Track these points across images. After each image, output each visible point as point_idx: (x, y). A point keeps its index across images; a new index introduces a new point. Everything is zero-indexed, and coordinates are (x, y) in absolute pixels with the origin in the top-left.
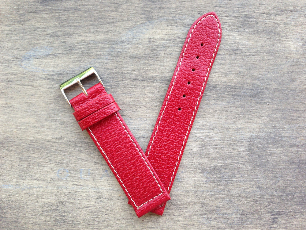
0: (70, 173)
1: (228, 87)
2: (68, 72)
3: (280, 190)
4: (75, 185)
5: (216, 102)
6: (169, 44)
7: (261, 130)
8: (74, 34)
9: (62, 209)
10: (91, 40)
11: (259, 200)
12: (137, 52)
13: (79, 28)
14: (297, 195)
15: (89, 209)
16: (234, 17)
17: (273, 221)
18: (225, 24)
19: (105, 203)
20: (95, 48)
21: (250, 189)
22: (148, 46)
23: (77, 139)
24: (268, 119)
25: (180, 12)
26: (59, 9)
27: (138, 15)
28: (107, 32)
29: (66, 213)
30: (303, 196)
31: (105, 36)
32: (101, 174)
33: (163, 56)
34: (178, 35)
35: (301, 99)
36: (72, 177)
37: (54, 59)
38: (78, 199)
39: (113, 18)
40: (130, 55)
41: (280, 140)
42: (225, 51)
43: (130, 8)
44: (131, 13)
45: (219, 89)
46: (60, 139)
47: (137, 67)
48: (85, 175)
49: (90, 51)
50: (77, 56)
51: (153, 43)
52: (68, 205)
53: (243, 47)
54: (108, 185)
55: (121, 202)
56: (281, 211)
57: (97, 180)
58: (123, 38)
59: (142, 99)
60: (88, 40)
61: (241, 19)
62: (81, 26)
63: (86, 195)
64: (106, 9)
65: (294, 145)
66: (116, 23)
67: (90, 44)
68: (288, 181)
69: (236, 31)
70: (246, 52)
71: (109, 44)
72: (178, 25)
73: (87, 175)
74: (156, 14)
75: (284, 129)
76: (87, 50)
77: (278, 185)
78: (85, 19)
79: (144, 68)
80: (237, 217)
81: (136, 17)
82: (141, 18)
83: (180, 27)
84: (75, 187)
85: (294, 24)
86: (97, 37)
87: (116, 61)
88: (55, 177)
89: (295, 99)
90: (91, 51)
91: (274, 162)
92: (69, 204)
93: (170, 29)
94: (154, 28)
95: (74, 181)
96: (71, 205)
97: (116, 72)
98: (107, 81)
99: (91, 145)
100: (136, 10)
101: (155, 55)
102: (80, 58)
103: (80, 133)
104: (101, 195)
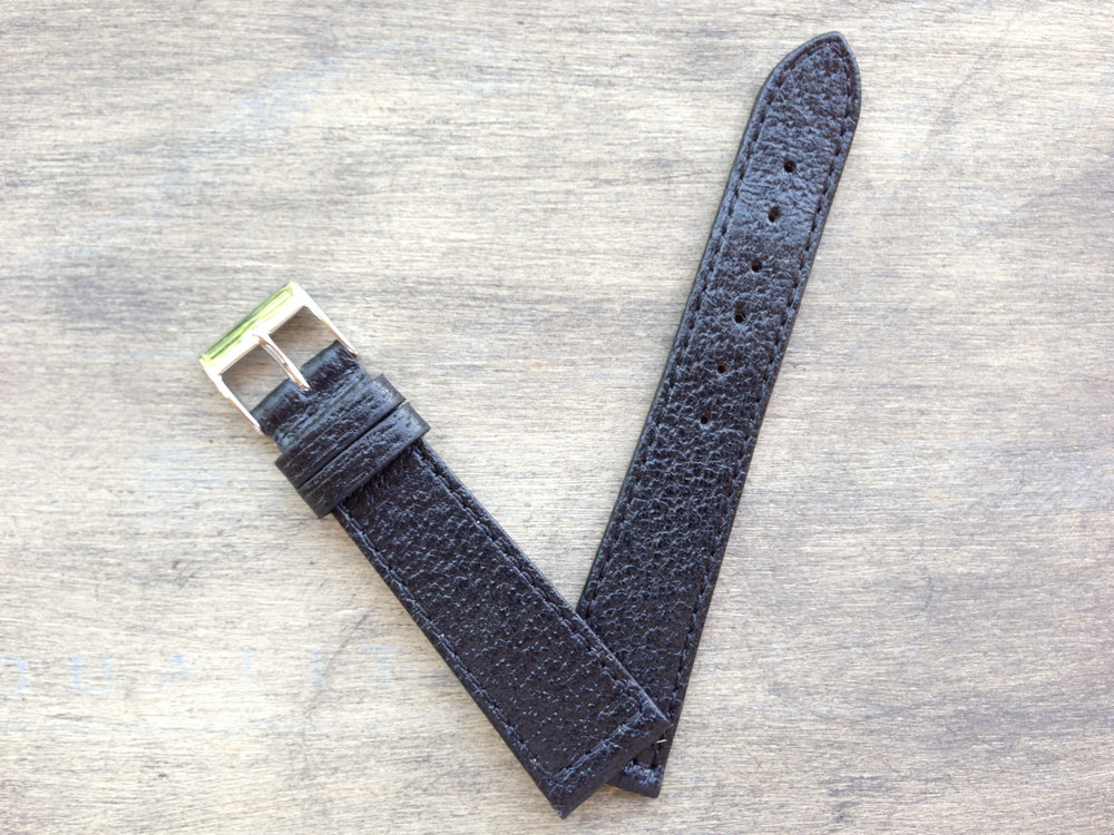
0: (33, 673)
1: (647, 308)
2: (5, 273)
3: (861, 697)
4: (55, 717)
5: (603, 367)
6: (406, 148)
7: (778, 469)
8: (24, 124)
9: (14, 810)
10: (92, 141)
11: (781, 739)
12: (278, 183)
13: (44, 97)
14: (926, 710)
15: (118, 806)
16: (658, 32)
17: (837, 814)
18: (625, 64)
19: (177, 782)
20: (107, 175)
21: (745, 696)
22: (322, 156)
23: (52, 539)
24: (805, 425)
25: (446, 18)
27: (277, 36)
28: (153, 107)
29: (31, 822)
30: (951, 717)
31: (147, 125)
32: (158, 672)
33: (387, 194)
34: (442, 111)
35: (930, 344)
36: (42, 686)
38: (73, 771)
39: (176, 50)
40: (252, 195)
41: (851, 506)
42: (630, 168)
43: (243, 10)
44: (247, 30)
45: (612, 318)
47: (281, 245)
48: (95, 679)
49: (87, 187)
50: (38, 208)
51: (344, 144)
52: (34, 793)
53: (697, 148)
54: (188, 714)
55: (241, 775)
56: (866, 775)
57: (143, 697)
58: (223, 129)
60: (81, 141)
61: (685, 41)
62: (49, 90)
63: (103, 755)
64: (147, 17)
65: (908, 521)
66: (189, 71)
67: (86, 157)
68: (891, 662)
69: (670, 90)
70: (709, 168)
71: (163, 156)
72: (439, 71)
73: (99, 678)
75: (867, 461)
76: (77, 184)
77: (852, 677)
78: (65, 62)
79: (313, 248)
80: (698, 809)
81: (270, 44)
82: (291, 48)
83: (448, 81)
84: (54, 725)
85: (898, 52)
86: (116, 128)
87: (198, 221)
89: (903, 343)
90: (94, 187)
91: (833, 588)
92: (37, 790)
93: (407, 87)
94: (346, 85)
95: (50, 704)
96: (46, 794)
97: (199, 265)
98: (162, 305)
99: (112, 561)
100: (272, 17)
101: (354, 192)
102: (50, 217)
103: (64, 513)
104: (159, 751)
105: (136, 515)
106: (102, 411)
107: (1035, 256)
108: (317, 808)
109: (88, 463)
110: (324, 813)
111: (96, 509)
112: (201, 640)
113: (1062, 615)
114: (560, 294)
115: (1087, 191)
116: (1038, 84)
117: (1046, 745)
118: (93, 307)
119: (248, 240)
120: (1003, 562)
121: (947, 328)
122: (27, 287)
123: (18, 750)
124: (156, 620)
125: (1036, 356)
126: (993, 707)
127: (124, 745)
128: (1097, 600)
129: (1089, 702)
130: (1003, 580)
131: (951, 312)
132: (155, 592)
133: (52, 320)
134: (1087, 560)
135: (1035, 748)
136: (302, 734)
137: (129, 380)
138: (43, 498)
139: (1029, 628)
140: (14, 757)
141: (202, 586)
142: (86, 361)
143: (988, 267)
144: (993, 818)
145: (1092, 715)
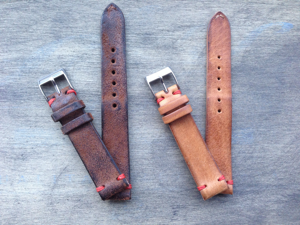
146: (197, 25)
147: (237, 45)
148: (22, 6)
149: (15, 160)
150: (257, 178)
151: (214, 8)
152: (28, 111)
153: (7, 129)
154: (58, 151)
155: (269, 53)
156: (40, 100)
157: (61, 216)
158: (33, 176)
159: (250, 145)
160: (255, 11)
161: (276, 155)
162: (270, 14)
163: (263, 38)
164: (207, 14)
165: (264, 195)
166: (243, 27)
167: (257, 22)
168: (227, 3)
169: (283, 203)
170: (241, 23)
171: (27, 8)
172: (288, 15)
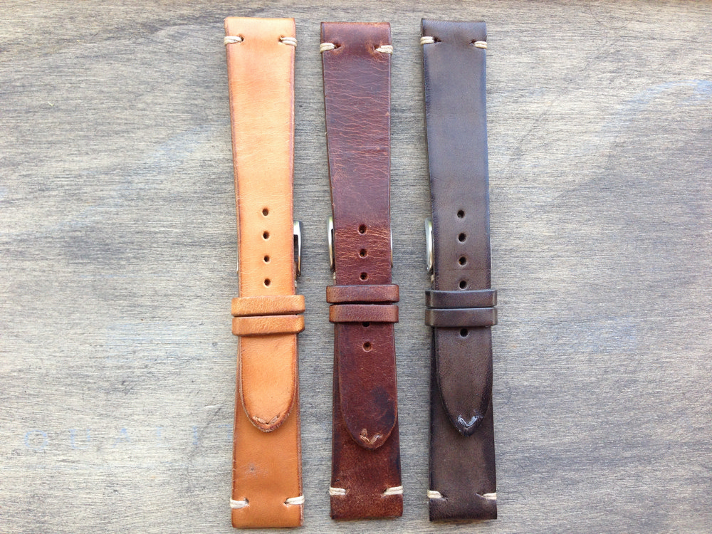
0: (49, 439)
2: (38, 235)
4: (61, 461)
8: (48, 159)
9: (39, 509)
10: (83, 168)
12: (177, 188)
13: (58, 145)
15: (92, 507)
19: (123, 494)
20: (91, 185)
21: (415, 448)
22: (200, 175)
23: (61, 370)
26: (16, 110)
27: (177, 114)
28: (114, 151)
29: (48, 515)
30: (521, 459)
31: (111, 160)
32: (114, 438)
33: (232, 193)
35: (510, 268)
37: (9, 212)
38: (69, 489)
39: (126, 122)
40: (164, 195)
43: (160, 101)
44: (162, 111)
46: (28, 371)
47: (179, 219)
48: (81, 441)
49: (80, 192)
50: (55, 202)
51: (211, 168)
52: (49, 500)
54: (129, 459)
55: (156, 490)
57: (104, 450)
58: (150, 161)
59: (193, 283)
60: (77, 168)
62: (60, 142)
63: (85, 481)
64: (110, 105)
65: (498, 359)
66: (132, 132)
67: (80, 176)
70: (396, 179)
71: (119, 176)
73: (84, 441)
74: (213, 111)
76: (75, 190)
78: (69, 128)
79: (195, 221)
81: (173, 119)
82: (184, 121)
84: (61, 465)
85: (494, 119)
86: (95, 161)
87: (136, 208)
88: (20, 448)
90: (84, 191)
92: (51, 499)
94: (212, 138)
95: (59, 455)
96: (55, 501)
97: (137, 230)
98: (118, 251)
99: (91, 381)
100: (174, 104)
101: (216, 193)
102: (61, 207)
103: (67, 357)
104: (114, 478)
105: (104, 358)
106: (87, 304)
107: (565, 223)
108: (194, 507)
109: (80, 331)
110: (198, 510)
111: (83, 354)
112: (136, 421)
113: (579, 407)
114: (320, 243)
115: (592, 188)
116: (567, 133)
117: (570, 475)
118: (83, 252)
119: (162, 217)
120: (548, 379)
121: (519, 259)
122: (49, 242)
123: (41, 478)
124: (113, 411)
125: (565, 273)
126: (543, 454)
127: (96, 475)
128: (598, 399)
129: (595, 453)
130: (547, 389)
131: (521, 251)
132: (113, 397)
133: (62, 259)
134: (592, 378)
135: (566, 476)
136: (187, 469)
137: (101, 289)
138: (57, 349)
139: (561, 413)
140: (40, 482)
141: (136, 393)
142: (79, 279)
143: (540, 228)
144: (544, 513)
145: (596, 460)
146: (506, 88)
147: (596, 132)
148: (119, 52)
149: (108, 393)
150: (647, 428)
151: (543, 51)
152: (135, 284)
153: (90, 324)
154: (203, 372)
155: (667, 149)
156: (162, 259)
157: (211, 519)
158: (148, 428)
159: (629, 355)
160: (635, 55)
161: (687, 375)
162: (667, 61)
163: (652, 116)
164: (529, 63)
165: (663, 466)
166: (608, 92)
167: (639, 80)
168: (572, 40)
169: (705, 482)
170: (605, 83)
171: (130, 56)
172: (707, 63)
